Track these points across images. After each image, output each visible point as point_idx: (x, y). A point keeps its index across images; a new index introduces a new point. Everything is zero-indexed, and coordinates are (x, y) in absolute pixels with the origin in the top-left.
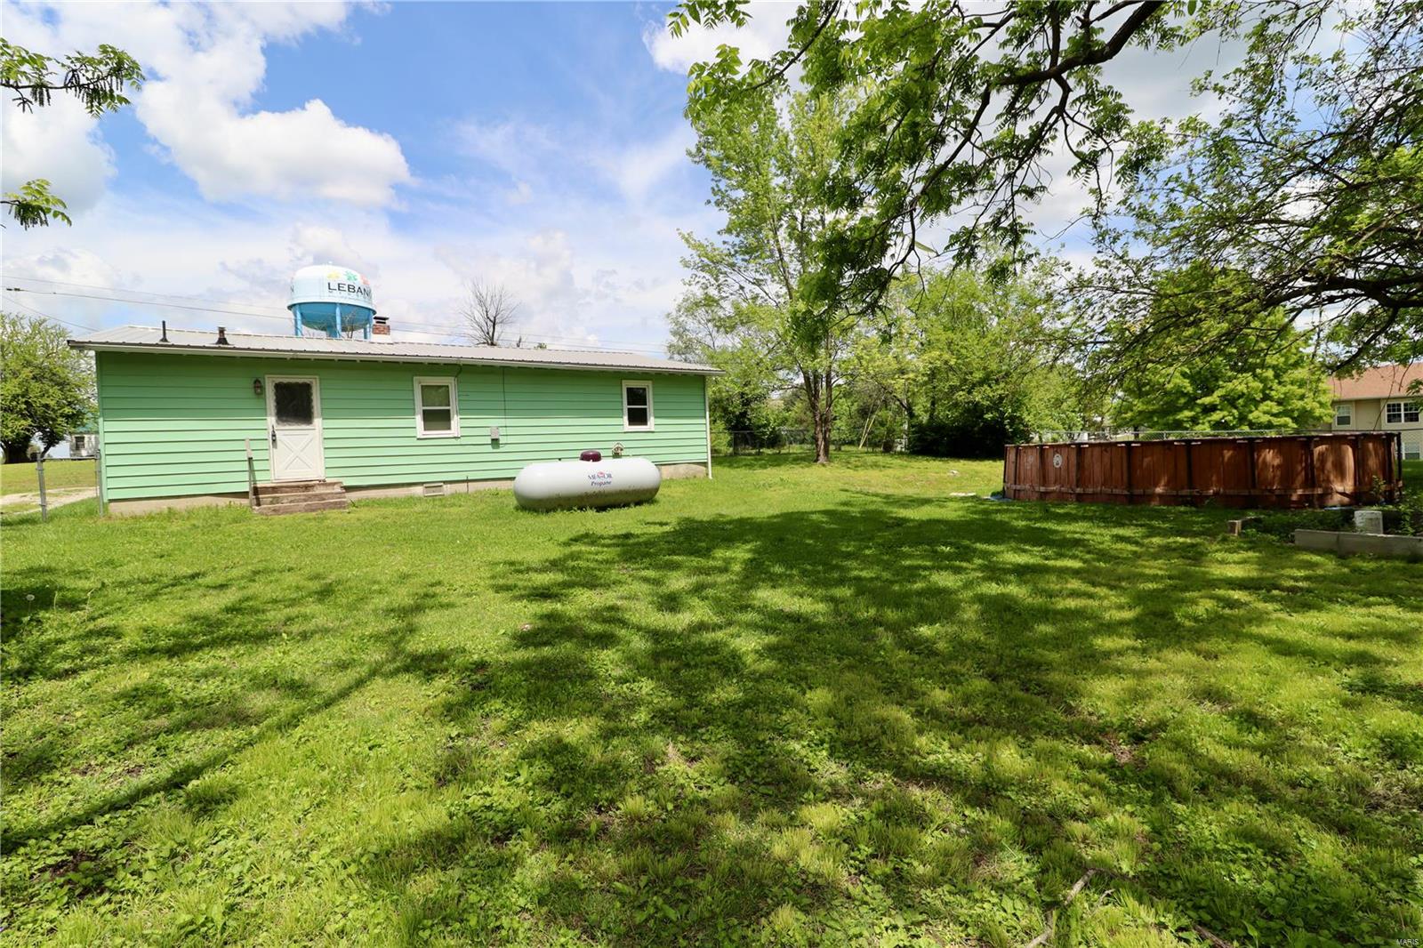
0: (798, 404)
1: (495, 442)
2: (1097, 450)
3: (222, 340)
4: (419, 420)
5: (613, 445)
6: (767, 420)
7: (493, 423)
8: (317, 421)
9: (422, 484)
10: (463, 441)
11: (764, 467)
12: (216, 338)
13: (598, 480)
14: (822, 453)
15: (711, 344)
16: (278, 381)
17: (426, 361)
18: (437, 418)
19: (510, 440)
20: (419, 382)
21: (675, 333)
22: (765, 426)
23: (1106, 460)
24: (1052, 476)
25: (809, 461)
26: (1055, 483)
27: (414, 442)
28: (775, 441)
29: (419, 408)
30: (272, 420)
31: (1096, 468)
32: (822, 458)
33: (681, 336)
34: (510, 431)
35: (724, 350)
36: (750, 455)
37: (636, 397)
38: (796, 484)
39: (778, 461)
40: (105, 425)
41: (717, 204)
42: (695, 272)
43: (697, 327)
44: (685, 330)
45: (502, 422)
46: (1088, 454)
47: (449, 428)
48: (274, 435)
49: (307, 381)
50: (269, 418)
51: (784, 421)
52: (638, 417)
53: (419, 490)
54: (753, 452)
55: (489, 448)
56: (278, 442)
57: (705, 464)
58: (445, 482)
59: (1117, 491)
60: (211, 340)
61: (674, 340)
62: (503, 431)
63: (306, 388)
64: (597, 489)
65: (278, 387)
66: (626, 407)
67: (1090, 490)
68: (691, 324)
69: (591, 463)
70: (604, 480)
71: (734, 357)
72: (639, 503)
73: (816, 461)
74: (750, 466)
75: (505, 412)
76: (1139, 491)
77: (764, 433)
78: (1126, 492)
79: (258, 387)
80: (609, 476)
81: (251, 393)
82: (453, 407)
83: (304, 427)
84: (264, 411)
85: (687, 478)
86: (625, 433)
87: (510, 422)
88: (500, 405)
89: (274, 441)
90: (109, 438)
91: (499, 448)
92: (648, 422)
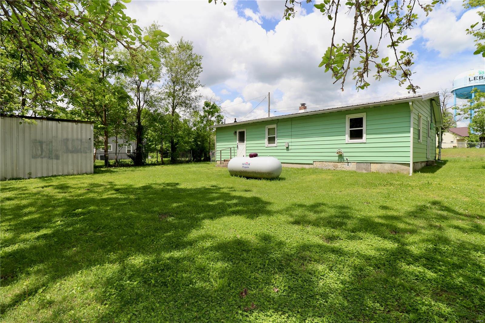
1: (287, 148)
3: (235, 121)
4: (266, 141)
5: (337, 150)
7: (287, 141)
8: (245, 142)
10: (278, 148)
13: (245, 166)
16: (240, 131)
19: (293, 147)
20: (267, 127)
27: (265, 148)
29: (267, 136)
30: (238, 142)
34: (293, 144)
37: (356, 123)
40: (218, 144)
45: (290, 140)
48: (238, 146)
52: (356, 134)
55: (285, 151)
57: (407, 164)
62: (290, 144)
63: (244, 132)
64: (244, 169)
65: (239, 133)
66: (348, 129)
70: (247, 166)
75: (291, 136)
79: (236, 133)
80: (249, 164)
81: (233, 135)
83: (243, 143)
85: (391, 173)
86: (346, 144)
87: (293, 140)
88: (290, 134)
89: (238, 148)
90: (217, 147)
91: (289, 151)
92: (363, 138)
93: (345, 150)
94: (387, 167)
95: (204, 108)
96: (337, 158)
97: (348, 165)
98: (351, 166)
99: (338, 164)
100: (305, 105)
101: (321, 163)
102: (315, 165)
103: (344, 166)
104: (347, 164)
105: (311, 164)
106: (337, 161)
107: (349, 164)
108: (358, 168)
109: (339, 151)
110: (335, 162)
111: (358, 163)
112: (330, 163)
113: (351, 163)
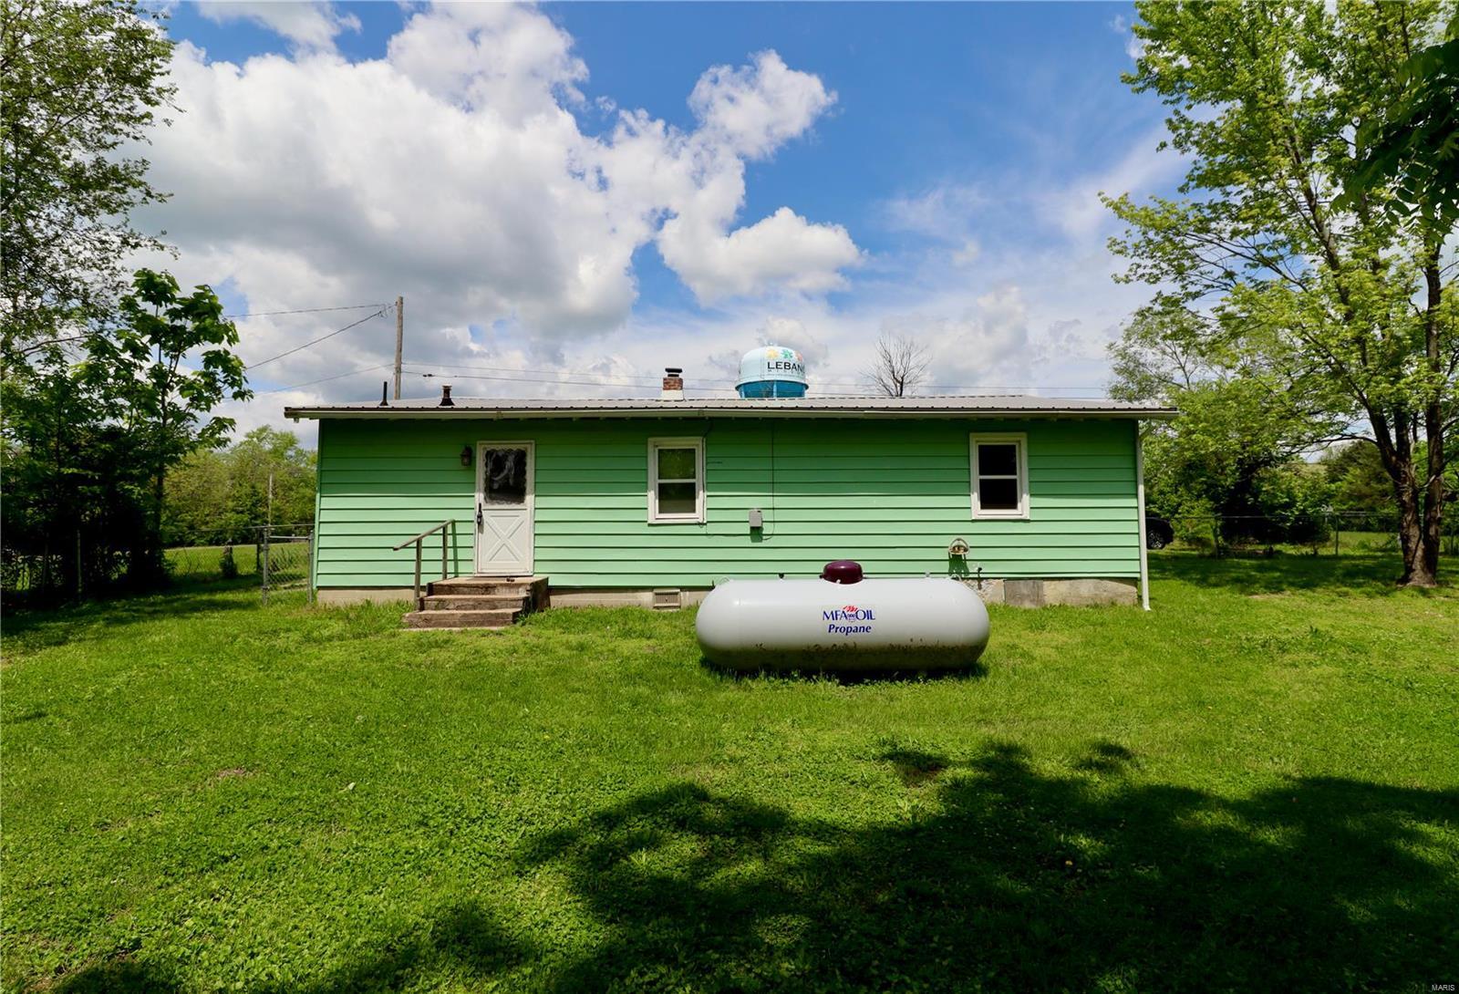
0: (1354, 471)
1: (756, 532)
3: (447, 401)
4: (652, 499)
5: (949, 542)
6: (1289, 493)
7: (753, 503)
8: (529, 498)
9: (650, 588)
10: (710, 529)
11: (1275, 587)
12: (440, 399)
13: (842, 623)
14: (1417, 565)
15: (1182, 381)
16: (490, 448)
17: (660, 414)
18: (677, 496)
19: (779, 529)
20: (656, 444)
21: (1120, 371)
22: (1287, 506)
25: (1384, 580)
27: (644, 529)
28: (1308, 530)
29: (654, 479)
30: (480, 497)
32: (1418, 577)
33: (1132, 374)
34: (779, 515)
35: (1205, 386)
36: (1252, 555)
37: (997, 461)
38: (1357, 648)
39: (1310, 575)
40: (326, 502)
41: (1178, 144)
42: (1136, 260)
43: (1159, 359)
44: (1138, 364)
45: (767, 502)
47: (693, 511)
48: (480, 517)
49: (522, 447)
50: (477, 495)
51: (1327, 497)
53: (647, 597)
54: (1261, 548)
55: (747, 541)
56: (485, 525)
57: (1135, 582)
58: (683, 589)
60: (436, 402)
61: (1120, 380)
62: (767, 515)
63: (521, 457)
64: (839, 639)
65: (489, 454)
66: (976, 477)
68: (1149, 355)
69: (838, 586)
70: (858, 623)
71: (1224, 396)
72: (936, 673)
73: (1405, 580)
74: (1244, 584)
75: (773, 486)
77: (1286, 519)
79: (468, 456)
80: (868, 615)
81: (457, 463)
82: (698, 481)
83: (514, 506)
84: (471, 486)
85: (1096, 606)
86: (973, 521)
87: (780, 502)
88: (767, 477)
89: (480, 524)
90: (325, 516)
91: (761, 540)
92: (1019, 505)
93: (970, 541)
94: (1086, 589)
95: (129, 304)
97: (980, 587)
98: (989, 590)
100: (680, 374)
104: (976, 583)
107: (983, 583)
108: (1010, 595)
109: (956, 543)
111: (1009, 579)
113: (991, 581)
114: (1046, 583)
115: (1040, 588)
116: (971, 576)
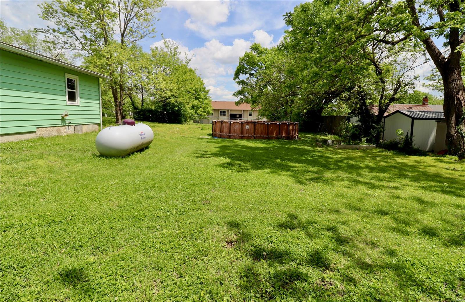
2: (260, 124)
14: (120, 119)
23: (262, 127)
24: (245, 131)
26: (246, 134)
31: (259, 129)
37: (71, 85)
46: (257, 125)
52: (72, 97)
57: (99, 125)
59: (265, 136)
64: (142, 141)
66: (67, 90)
67: (258, 136)
70: (144, 136)
76: (270, 136)
78: (267, 136)
86: (67, 105)
92: (76, 101)
93: (69, 113)
94: (91, 127)
96: (60, 122)
97: (69, 129)
98: (71, 130)
99: (61, 128)
101: (46, 129)
102: (39, 133)
103: (66, 130)
104: (67, 127)
105: (34, 132)
106: (61, 125)
107: (69, 127)
108: (76, 131)
109: (65, 113)
110: (59, 126)
111: (75, 125)
112: (54, 128)
113: (71, 126)
114: (83, 126)
115: (82, 128)
116: (67, 125)
